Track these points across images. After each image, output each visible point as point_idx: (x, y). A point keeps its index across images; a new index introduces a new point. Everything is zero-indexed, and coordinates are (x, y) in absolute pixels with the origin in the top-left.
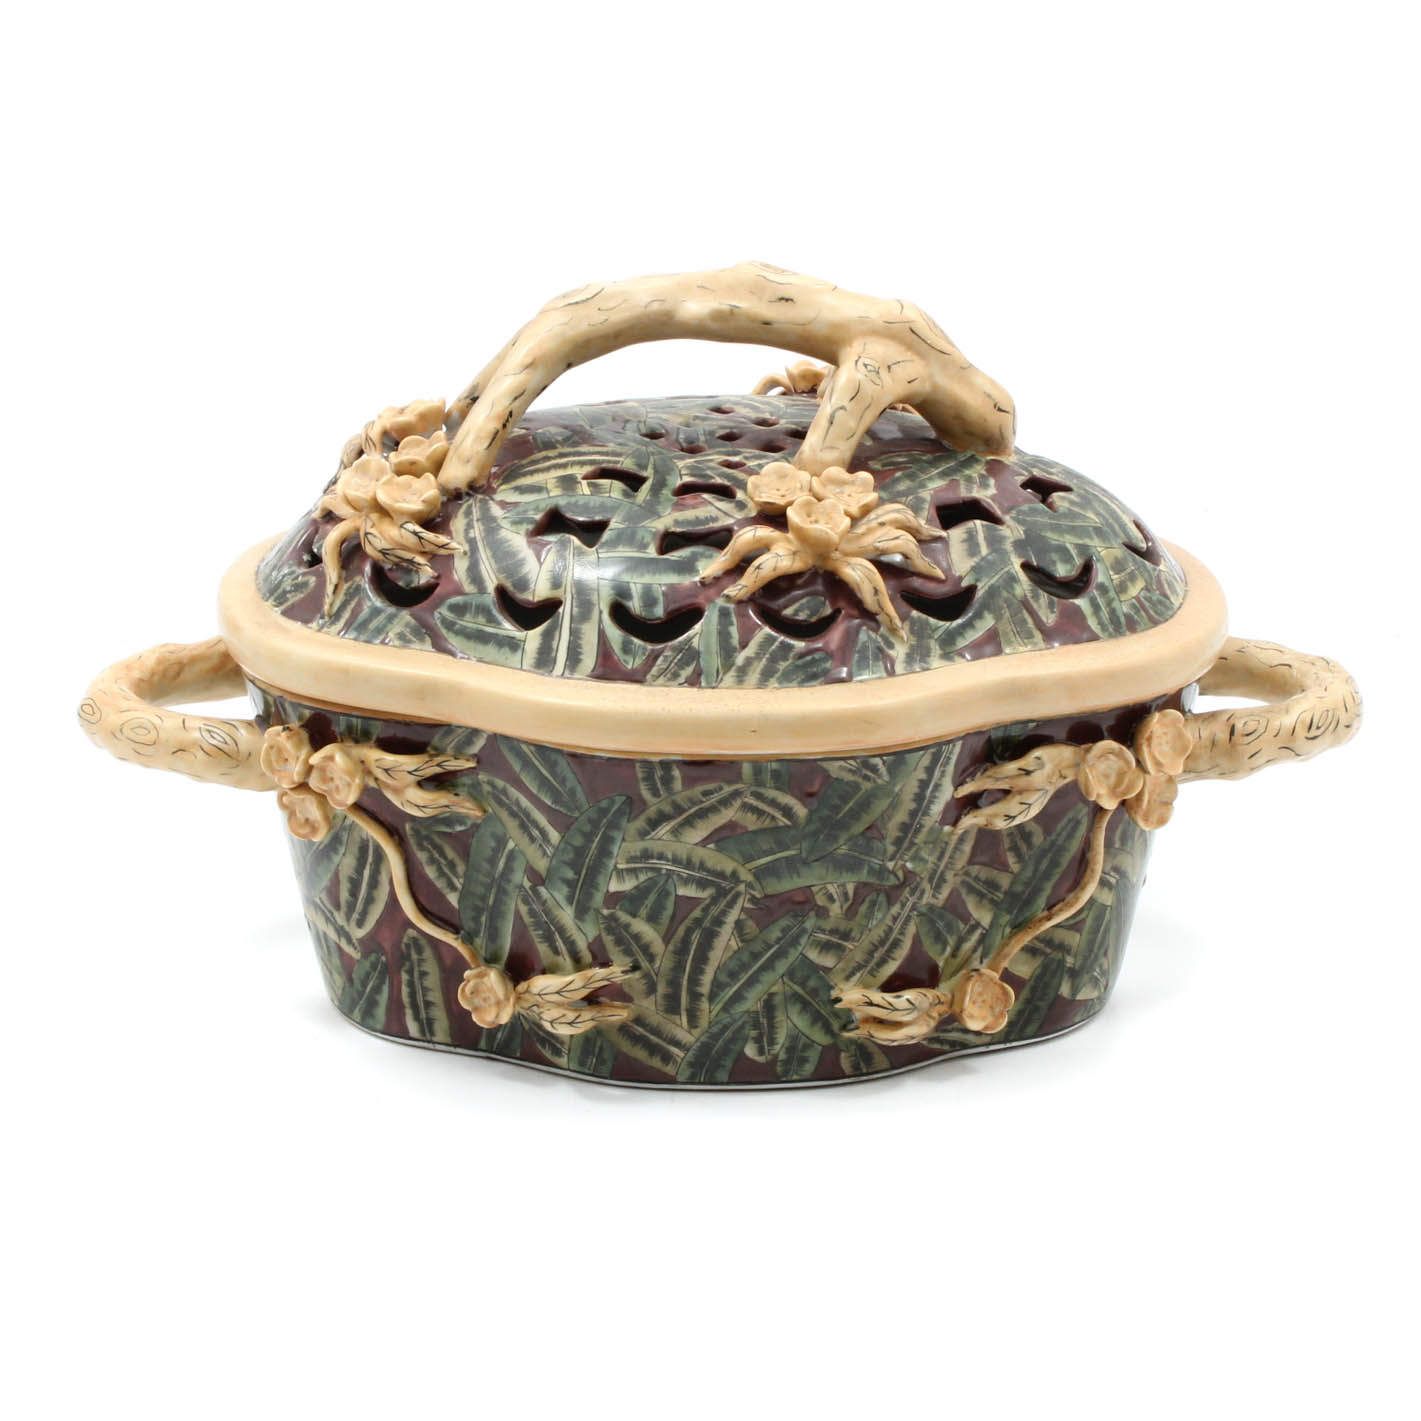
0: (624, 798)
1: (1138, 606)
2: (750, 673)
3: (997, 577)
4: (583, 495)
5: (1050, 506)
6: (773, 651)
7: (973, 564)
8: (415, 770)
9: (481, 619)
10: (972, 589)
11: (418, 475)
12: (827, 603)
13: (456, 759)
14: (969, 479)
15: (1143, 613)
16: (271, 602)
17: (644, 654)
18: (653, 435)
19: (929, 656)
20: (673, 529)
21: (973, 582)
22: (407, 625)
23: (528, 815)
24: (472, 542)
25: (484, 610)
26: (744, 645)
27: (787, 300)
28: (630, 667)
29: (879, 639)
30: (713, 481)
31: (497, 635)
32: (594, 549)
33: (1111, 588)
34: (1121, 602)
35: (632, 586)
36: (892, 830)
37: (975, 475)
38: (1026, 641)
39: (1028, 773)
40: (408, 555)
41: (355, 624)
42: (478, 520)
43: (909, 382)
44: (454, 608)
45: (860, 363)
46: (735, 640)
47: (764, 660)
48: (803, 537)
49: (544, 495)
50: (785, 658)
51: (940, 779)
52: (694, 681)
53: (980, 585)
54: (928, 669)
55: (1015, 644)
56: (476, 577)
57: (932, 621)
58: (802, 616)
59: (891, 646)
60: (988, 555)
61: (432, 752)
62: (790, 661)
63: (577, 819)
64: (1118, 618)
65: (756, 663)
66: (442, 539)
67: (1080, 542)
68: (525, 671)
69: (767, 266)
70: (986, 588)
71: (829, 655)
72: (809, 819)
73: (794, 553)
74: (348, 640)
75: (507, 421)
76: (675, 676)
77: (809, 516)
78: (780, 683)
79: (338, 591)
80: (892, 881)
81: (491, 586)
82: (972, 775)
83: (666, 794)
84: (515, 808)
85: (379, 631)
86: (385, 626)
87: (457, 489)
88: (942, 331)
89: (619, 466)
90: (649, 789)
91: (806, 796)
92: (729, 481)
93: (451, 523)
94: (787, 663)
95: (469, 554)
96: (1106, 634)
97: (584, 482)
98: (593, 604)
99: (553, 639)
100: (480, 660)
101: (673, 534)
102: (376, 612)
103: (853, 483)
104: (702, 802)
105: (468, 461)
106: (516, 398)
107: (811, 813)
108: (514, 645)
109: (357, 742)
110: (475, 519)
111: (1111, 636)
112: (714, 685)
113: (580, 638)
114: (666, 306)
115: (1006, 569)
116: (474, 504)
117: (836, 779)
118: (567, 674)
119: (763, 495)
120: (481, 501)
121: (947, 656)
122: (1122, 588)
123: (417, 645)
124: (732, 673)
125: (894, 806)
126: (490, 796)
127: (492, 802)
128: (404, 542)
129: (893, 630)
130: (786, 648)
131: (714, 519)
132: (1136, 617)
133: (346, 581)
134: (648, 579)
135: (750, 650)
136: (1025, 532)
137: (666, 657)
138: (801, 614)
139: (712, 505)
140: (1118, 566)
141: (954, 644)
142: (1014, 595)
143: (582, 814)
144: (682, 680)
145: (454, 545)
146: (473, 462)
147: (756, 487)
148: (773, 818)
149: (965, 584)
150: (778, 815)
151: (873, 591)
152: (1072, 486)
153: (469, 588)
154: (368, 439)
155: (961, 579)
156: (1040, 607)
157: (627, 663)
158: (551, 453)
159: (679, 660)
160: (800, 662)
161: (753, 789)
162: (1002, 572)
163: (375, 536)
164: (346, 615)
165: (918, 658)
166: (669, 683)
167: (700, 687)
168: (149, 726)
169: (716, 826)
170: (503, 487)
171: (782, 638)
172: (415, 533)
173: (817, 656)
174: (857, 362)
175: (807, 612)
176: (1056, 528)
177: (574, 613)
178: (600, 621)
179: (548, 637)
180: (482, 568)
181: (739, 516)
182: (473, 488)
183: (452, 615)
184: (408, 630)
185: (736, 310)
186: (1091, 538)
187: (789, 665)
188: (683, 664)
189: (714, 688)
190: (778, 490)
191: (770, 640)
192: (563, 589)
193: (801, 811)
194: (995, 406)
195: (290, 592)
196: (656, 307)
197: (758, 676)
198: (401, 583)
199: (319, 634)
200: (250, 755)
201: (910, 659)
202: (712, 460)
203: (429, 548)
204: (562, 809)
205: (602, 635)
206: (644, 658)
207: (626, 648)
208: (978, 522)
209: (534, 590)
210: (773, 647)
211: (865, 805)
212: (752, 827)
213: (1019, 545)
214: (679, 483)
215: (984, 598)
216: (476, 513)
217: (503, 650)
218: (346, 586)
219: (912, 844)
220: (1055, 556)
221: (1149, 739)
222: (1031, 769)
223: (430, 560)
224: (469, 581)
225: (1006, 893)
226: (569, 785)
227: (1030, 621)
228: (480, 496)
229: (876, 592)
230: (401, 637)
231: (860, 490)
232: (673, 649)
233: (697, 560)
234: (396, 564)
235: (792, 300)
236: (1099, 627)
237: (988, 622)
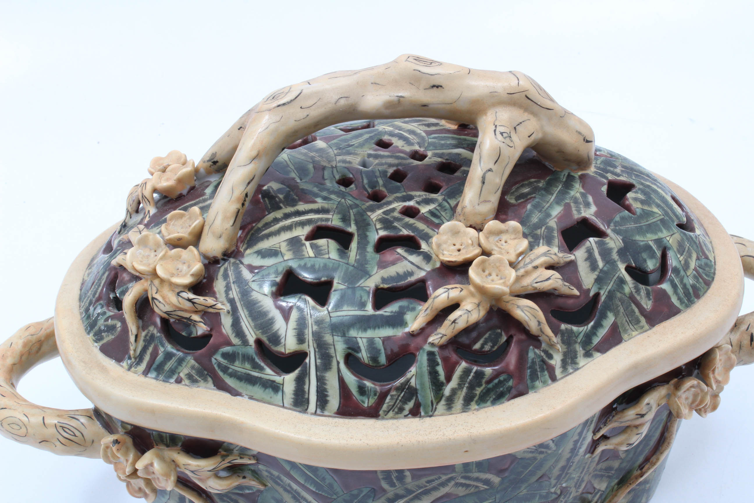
0: (368, 489)
1: (698, 276)
2: (456, 401)
3: (612, 283)
4: (309, 257)
5: (628, 208)
6: (471, 380)
7: (595, 277)
8: (213, 469)
9: (248, 366)
10: (597, 296)
11: (185, 247)
12: (503, 333)
13: (241, 458)
14: (576, 201)
15: (700, 280)
16: (91, 334)
17: (375, 395)
18: (345, 182)
19: (576, 358)
20: (382, 286)
21: (597, 291)
22: (193, 367)
23: (299, 494)
24: (232, 302)
25: (247, 358)
26: (449, 379)
27: (438, 87)
28: (366, 405)
29: (542, 354)
30: (401, 233)
31: (261, 378)
32: (325, 308)
33: (681, 269)
34: (688, 276)
35: (359, 340)
36: (556, 472)
37: (578, 195)
38: (635, 326)
39: (642, 416)
40: (187, 315)
41: (154, 366)
42: (234, 283)
43: (529, 137)
44: (225, 355)
45: (498, 133)
46: (442, 377)
47: (465, 389)
48: (482, 291)
49: (279, 259)
50: (480, 385)
51: (586, 434)
52: (415, 413)
53: (602, 292)
54: (578, 369)
55: (629, 331)
56: (240, 333)
57: (575, 328)
58: (487, 348)
59: (550, 357)
60: (604, 266)
61: (223, 453)
62: (484, 386)
63: (335, 499)
64: (688, 290)
65: (459, 392)
66: (210, 301)
67: (656, 237)
68: (286, 408)
69: (418, 59)
70: (606, 293)
71: (510, 376)
72: (501, 483)
73: (478, 305)
74: (150, 381)
75: (245, 200)
76: (401, 410)
77: (484, 271)
78: (478, 405)
79: (138, 339)
80: (554, 496)
81: (251, 340)
82: (605, 424)
83: (400, 485)
84: (288, 488)
85: (172, 372)
86: (176, 368)
87: (215, 257)
88: (545, 91)
89: (329, 223)
90: (388, 484)
91: (500, 472)
92: (413, 232)
93: (214, 284)
94: (482, 388)
95: (231, 313)
96: (684, 305)
97: (308, 243)
98: (332, 357)
99: (304, 384)
100: (251, 398)
101: (382, 289)
102: (169, 356)
103: (507, 231)
104: (426, 486)
105: (220, 237)
106: (249, 183)
107: (503, 479)
108: (276, 387)
109: (168, 446)
110: (232, 281)
111: (687, 306)
112: (431, 413)
113: (325, 384)
114: (350, 101)
115: (617, 275)
116: (228, 266)
117: (521, 458)
118: (319, 411)
119: (445, 252)
120: (234, 263)
121: (588, 355)
122: (686, 266)
123: (202, 383)
124: (443, 402)
125: (557, 461)
126: (269, 479)
127: (271, 481)
128: (181, 306)
129: (552, 345)
130: (479, 375)
131: (411, 274)
132: (698, 285)
133: (144, 330)
134: (370, 334)
135: (454, 383)
136: (623, 240)
137: (392, 396)
138: (486, 346)
139: (406, 259)
140: (681, 249)
141: (592, 343)
142: (624, 294)
143: (338, 497)
144: (406, 412)
145: (219, 306)
146: (224, 237)
147: (439, 246)
148: (477, 487)
149: (592, 294)
150: (480, 485)
151: (537, 323)
152: (634, 182)
153: (235, 340)
154: (143, 196)
155: (589, 290)
156: (641, 298)
157: (364, 402)
158: (278, 214)
159: (402, 397)
160: (490, 386)
161: (463, 474)
162: (615, 278)
163: (160, 302)
164: (147, 358)
165: (570, 361)
166: (397, 416)
167: (420, 417)
168: (20, 424)
169: (437, 497)
170: (248, 251)
171: (475, 368)
172: (189, 300)
173: (502, 378)
174: (495, 131)
175: (490, 344)
176: (641, 231)
177: (318, 364)
178: (339, 371)
179: (300, 381)
180: (243, 324)
181: (428, 268)
182: (227, 255)
183: (226, 361)
184: (194, 371)
185: (401, 99)
186: (662, 231)
187: (484, 389)
188: (406, 400)
189: (431, 416)
190: (454, 245)
191: (467, 372)
192: (307, 343)
193: (496, 480)
194: (584, 140)
195: (104, 331)
196: (342, 102)
197: (462, 402)
198: (184, 334)
199: (129, 373)
200: (93, 441)
201: (564, 364)
202: (393, 210)
203: (200, 308)
204: (323, 494)
205: (342, 381)
206: (376, 397)
207: (362, 390)
208: (591, 239)
209: (285, 345)
210: (470, 377)
211: (540, 465)
212: (461, 494)
213: (622, 252)
214: (377, 237)
215: (605, 302)
216: (232, 278)
217: (267, 390)
218: (144, 334)
219: (567, 474)
220: (644, 255)
221: (714, 371)
222: (644, 413)
223: (202, 318)
224: (234, 335)
225: (616, 470)
226: (327, 481)
227: (636, 310)
228: (232, 260)
229: (539, 323)
230: (190, 377)
231: (513, 236)
232: (398, 389)
233: (405, 313)
234: (178, 320)
235: (441, 86)
236: (679, 301)
237: (611, 318)
